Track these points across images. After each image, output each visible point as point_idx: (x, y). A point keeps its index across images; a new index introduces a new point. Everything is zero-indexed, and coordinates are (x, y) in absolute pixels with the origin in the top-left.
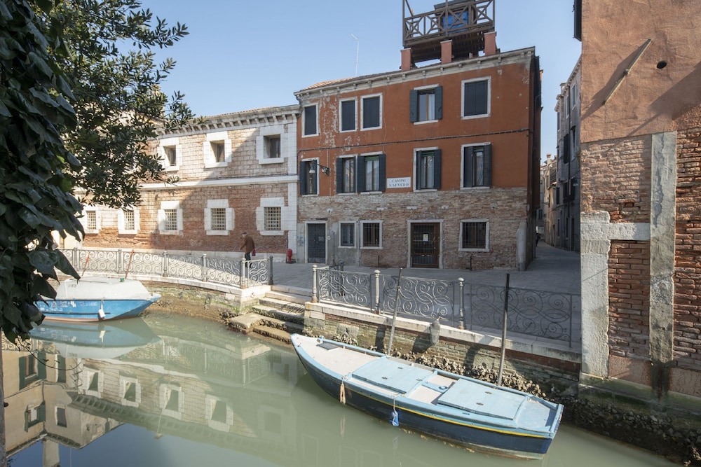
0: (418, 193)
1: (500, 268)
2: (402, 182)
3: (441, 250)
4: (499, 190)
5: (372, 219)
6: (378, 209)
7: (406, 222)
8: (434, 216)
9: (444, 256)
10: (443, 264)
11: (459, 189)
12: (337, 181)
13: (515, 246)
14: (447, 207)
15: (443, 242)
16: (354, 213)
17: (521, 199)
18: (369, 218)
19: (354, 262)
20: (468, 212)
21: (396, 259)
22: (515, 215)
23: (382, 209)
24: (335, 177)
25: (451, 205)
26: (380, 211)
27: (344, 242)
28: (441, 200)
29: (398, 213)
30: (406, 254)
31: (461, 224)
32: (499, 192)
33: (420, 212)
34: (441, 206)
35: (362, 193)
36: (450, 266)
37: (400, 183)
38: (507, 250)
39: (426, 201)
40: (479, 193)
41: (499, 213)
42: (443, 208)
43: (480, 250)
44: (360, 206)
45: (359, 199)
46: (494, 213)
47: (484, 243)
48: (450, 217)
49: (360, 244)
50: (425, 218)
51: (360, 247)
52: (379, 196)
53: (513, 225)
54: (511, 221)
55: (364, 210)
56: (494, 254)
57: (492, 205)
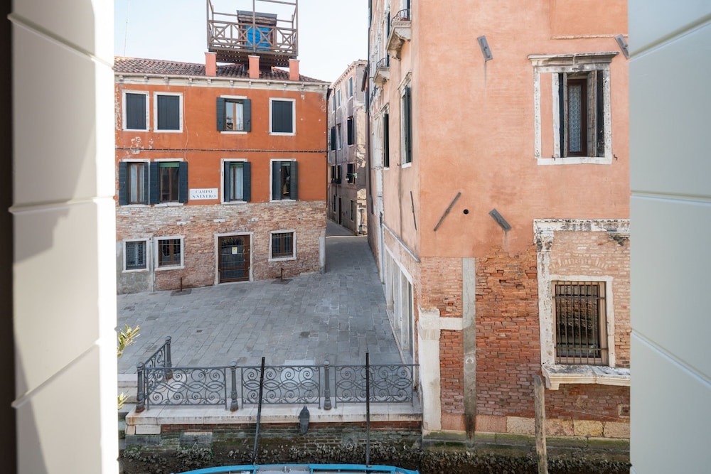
0: (226, 205)
1: (306, 274)
2: (208, 194)
3: (251, 262)
4: (304, 202)
5: (171, 234)
6: (179, 223)
7: (213, 236)
9: (254, 268)
10: (254, 276)
11: (268, 202)
12: (120, 190)
13: (318, 252)
14: (257, 219)
15: (253, 255)
16: (145, 229)
17: (322, 211)
18: (167, 233)
19: (147, 287)
20: (277, 223)
21: (202, 277)
22: (317, 225)
23: (184, 223)
25: (260, 217)
26: (181, 225)
27: (131, 264)
28: (251, 212)
29: (203, 227)
30: (214, 271)
31: (271, 235)
32: (304, 205)
33: (228, 225)
34: (251, 218)
35: (156, 205)
36: (261, 277)
37: (205, 194)
38: (311, 256)
39: (235, 214)
40: (286, 206)
41: (304, 223)
42: (253, 220)
43: (289, 259)
44: (154, 220)
45: (152, 212)
46: (300, 223)
47: (292, 251)
48: (260, 229)
49: (154, 265)
50: (234, 231)
51: (154, 268)
52: (180, 208)
53: (316, 234)
54: (314, 231)
55: (160, 225)
56: (300, 261)
57: (298, 216)
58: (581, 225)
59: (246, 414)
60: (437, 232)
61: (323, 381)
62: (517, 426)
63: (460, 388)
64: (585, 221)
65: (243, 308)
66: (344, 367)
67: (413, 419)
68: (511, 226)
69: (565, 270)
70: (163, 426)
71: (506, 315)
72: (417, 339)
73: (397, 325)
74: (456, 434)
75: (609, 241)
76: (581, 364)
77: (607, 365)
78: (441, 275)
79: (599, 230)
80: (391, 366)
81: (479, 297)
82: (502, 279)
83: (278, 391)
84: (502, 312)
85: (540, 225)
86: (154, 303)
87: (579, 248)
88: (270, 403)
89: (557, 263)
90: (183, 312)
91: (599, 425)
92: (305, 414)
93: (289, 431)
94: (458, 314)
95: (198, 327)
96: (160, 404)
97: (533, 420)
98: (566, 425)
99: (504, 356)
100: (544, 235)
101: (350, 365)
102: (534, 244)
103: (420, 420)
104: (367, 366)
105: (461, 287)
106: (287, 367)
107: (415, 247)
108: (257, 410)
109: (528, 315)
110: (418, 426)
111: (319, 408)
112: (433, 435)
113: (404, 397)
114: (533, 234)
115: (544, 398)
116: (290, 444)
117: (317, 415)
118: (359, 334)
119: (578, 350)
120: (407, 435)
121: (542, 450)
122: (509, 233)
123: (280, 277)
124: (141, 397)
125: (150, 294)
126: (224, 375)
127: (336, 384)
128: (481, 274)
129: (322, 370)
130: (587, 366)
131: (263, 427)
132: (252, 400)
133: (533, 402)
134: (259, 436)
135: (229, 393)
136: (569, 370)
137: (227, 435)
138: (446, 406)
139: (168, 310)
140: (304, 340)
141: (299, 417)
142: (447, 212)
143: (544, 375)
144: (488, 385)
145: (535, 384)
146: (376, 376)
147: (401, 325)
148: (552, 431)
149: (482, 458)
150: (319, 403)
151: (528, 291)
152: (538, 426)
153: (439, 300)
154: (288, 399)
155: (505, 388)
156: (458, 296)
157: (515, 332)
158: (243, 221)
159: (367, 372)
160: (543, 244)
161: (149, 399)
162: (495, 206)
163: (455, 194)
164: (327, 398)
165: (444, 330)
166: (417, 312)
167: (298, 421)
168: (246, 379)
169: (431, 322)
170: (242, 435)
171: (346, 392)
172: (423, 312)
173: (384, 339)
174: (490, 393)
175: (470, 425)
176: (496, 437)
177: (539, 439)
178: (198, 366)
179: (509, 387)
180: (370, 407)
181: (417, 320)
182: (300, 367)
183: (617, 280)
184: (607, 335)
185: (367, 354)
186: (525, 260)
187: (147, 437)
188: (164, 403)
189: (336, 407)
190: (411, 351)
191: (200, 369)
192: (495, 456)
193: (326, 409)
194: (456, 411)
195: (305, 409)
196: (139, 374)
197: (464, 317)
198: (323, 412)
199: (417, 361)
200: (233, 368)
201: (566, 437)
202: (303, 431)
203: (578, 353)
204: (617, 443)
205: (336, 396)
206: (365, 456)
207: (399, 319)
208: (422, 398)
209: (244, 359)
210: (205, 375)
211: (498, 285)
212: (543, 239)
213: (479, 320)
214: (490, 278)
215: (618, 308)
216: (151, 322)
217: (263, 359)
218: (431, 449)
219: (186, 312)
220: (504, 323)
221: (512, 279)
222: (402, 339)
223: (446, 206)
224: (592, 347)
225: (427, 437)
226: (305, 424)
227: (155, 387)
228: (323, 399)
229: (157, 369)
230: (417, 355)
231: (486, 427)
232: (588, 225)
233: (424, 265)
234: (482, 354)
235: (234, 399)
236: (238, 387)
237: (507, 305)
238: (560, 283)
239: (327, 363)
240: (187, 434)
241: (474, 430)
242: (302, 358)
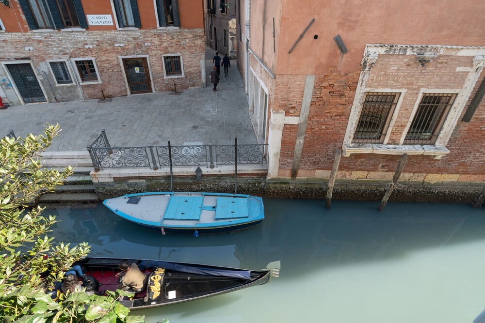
0: (122, 31)
1: (192, 88)
2: (104, 20)
3: (151, 79)
4: (186, 30)
5: (83, 56)
6: (87, 47)
7: (117, 58)
8: (140, 52)
9: (155, 83)
10: (155, 89)
11: (156, 28)
12: (26, 15)
13: (200, 72)
14: (149, 44)
15: (152, 73)
16: (60, 51)
17: (201, 38)
18: (79, 56)
19: (78, 97)
20: (166, 48)
21: (117, 90)
22: (198, 50)
23: (91, 47)
24: (20, 10)
25: (152, 42)
26: (89, 48)
27: (60, 80)
28: (144, 38)
29: (107, 50)
30: (125, 86)
31: (163, 58)
32: (186, 31)
33: (128, 49)
34: (144, 43)
35: (63, 30)
36: (161, 90)
37: (101, 20)
38: (195, 75)
39: (130, 39)
40: (172, 32)
41: (188, 48)
42: (146, 44)
43: (179, 77)
44: (65, 43)
45: (61, 36)
46: (184, 48)
47: (181, 71)
48: (154, 53)
49: (78, 81)
50: (133, 54)
51: (79, 83)
52: (84, 33)
53: (198, 57)
54: (196, 55)
55: (72, 48)
56: (188, 79)
57: (183, 42)
58: (400, 49)
59: (164, 171)
60: (291, 54)
61: (208, 154)
62: (320, 174)
63: (292, 156)
64: (404, 46)
65: (151, 111)
66: (221, 146)
67: (262, 172)
68: (348, 49)
69: (376, 84)
70: (114, 178)
71: (329, 115)
72: (268, 130)
73: (256, 121)
74: (285, 179)
75: (415, 63)
76: (367, 143)
77: (382, 143)
78: (289, 88)
79: (413, 53)
80: (251, 145)
81: (313, 103)
82: (332, 90)
83: (181, 159)
84: (326, 113)
85: (370, 49)
86: (88, 108)
87: (392, 68)
88: (177, 165)
89: (373, 79)
90: (110, 114)
91: (366, 173)
92: (199, 170)
93: (190, 179)
94: (297, 114)
95: (122, 123)
96: (109, 167)
97: (330, 171)
98: (348, 173)
99: (321, 139)
100: (370, 57)
101: (225, 144)
102: (361, 65)
103: (266, 172)
104: (236, 145)
105: (302, 97)
106: (185, 146)
107: (273, 67)
108: (169, 169)
109: (343, 114)
110: (265, 175)
111: (207, 167)
112: (272, 179)
113: (258, 161)
114: (363, 56)
115: (339, 161)
116: (192, 185)
117: (205, 170)
118: (231, 127)
119: (368, 136)
120: (258, 180)
121: (331, 185)
122: (345, 55)
123: (175, 90)
124: (95, 164)
125: (82, 102)
126: (146, 151)
127: (216, 155)
128: (318, 87)
129: (208, 148)
130: (370, 144)
131: (175, 177)
132: (166, 164)
133: (333, 162)
134: (173, 181)
135: (151, 160)
136: (359, 146)
137: (154, 181)
138: (282, 166)
139: (99, 112)
140: (195, 131)
141: (195, 172)
142: (301, 37)
143: (343, 149)
144: (309, 155)
145: (336, 154)
146: (241, 151)
147: (258, 121)
148: (339, 176)
149: (298, 189)
150: (207, 165)
151: (347, 99)
152: (332, 174)
153: (286, 105)
154: (188, 163)
155: (318, 156)
156: (299, 102)
157: (332, 125)
158: (139, 46)
159: (236, 149)
160: (368, 64)
161: (101, 165)
162: (340, 32)
163: (311, 19)
164: (212, 163)
165: (287, 124)
166: (269, 113)
167: (195, 174)
168: (160, 153)
169: (279, 119)
170: (163, 181)
171: (223, 159)
172: (274, 113)
173: (246, 130)
174: (309, 159)
175: (294, 174)
176: (307, 180)
177: (331, 180)
178: (128, 146)
179: (321, 155)
180: (238, 167)
181: (269, 118)
182: (193, 146)
183: (409, 91)
184: (389, 126)
185: (236, 139)
186: (351, 77)
187: (106, 183)
188: (111, 166)
189: (217, 167)
190: (264, 136)
191: (129, 148)
192: (305, 188)
193: (211, 168)
194: (288, 168)
195: (199, 168)
196: (90, 151)
197: (301, 116)
198: (209, 169)
199: (267, 142)
200: (151, 147)
201: (346, 179)
202: (198, 178)
203: (367, 136)
204: (373, 181)
205: (217, 161)
206: (234, 189)
207: (257, 118)
208: (268, 162)
209: (158, 142)
210: (133, 151)
211: (328, 95)
212: (369, 61)
213: (310, 118)
214: (324, 90)
215: (402, 110)
216: (89, 120)
217: (169, 142)
218: (271, 185)
219: (112, 114)
220: (326, 120)
221: (338, 91)
222: (258, 130)
223: (301, 32)
224: (377, 133)
225: (269, 180)
226: (199, 175)
227: (103, 158)
228: (209, 163)
229: (101, 149)
230: (267, 139)
231: (303, 175)
232: (405, 50)
233: (278, 81)
234: (308, 138)
235: (155, 163)
236: (156, 157)
237: (331, 108)
238: (370, 94)
239: (211, 144)
240: (129, 181)
241: (296, 176)
242: (195, 141)
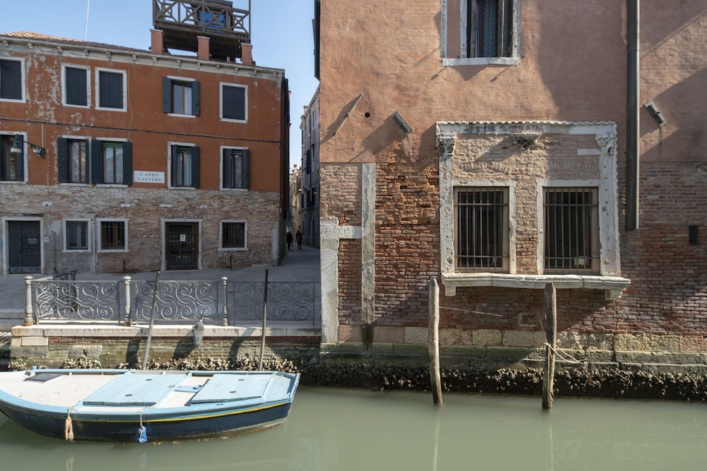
0: (174, 190)
1: (257, 265)
2: (154, 177)
3: (200, 250)
4: (256, 193)
5: (114, 216)
6: (122, 205)
7: (160, 221)
9: (203, 256)
10: (202, 265)
11: (218, 189)
12: (59, 166)
13: (270, 245)
14: (206, 207)
15: (203, 242)
16: (87, 209)
17: (275, 203)
18: (109, 215)
19: (88, 269)
20: (228, 212)
21: (147, 262)
22: (270, 216)
23: (128, 206)
25: (210, 205)
26: (125, 208)
27: (71, 245)
28: (200, 199)
29: (148, 211)
30: (160, 257)
31: (221, 224)
32: (256, 195)
33: (176, 211)
34: (200, 206)
35: (98, 185)
36: (210, 266)
37: (151, 177)
38: (263, 248)
39: (183, 200)
40: (238, 195)
41: (257, 214)
42: (202, 207)
43: (240, 249)
44: (96, 200)
45: (93, 191)
46: (251, 214)
47: (243, 243)
48: (210, 217)
49: (96, 247)
50: (182, 217)
51: (96, 250)
52: (124, 190)
53: (269, 226)
54: (267, 222)
55: (102, 206)
56: (252, 252)
57: (250, 207)
80: (292, 282)
123: (230, 267)
158: (192, 208)
